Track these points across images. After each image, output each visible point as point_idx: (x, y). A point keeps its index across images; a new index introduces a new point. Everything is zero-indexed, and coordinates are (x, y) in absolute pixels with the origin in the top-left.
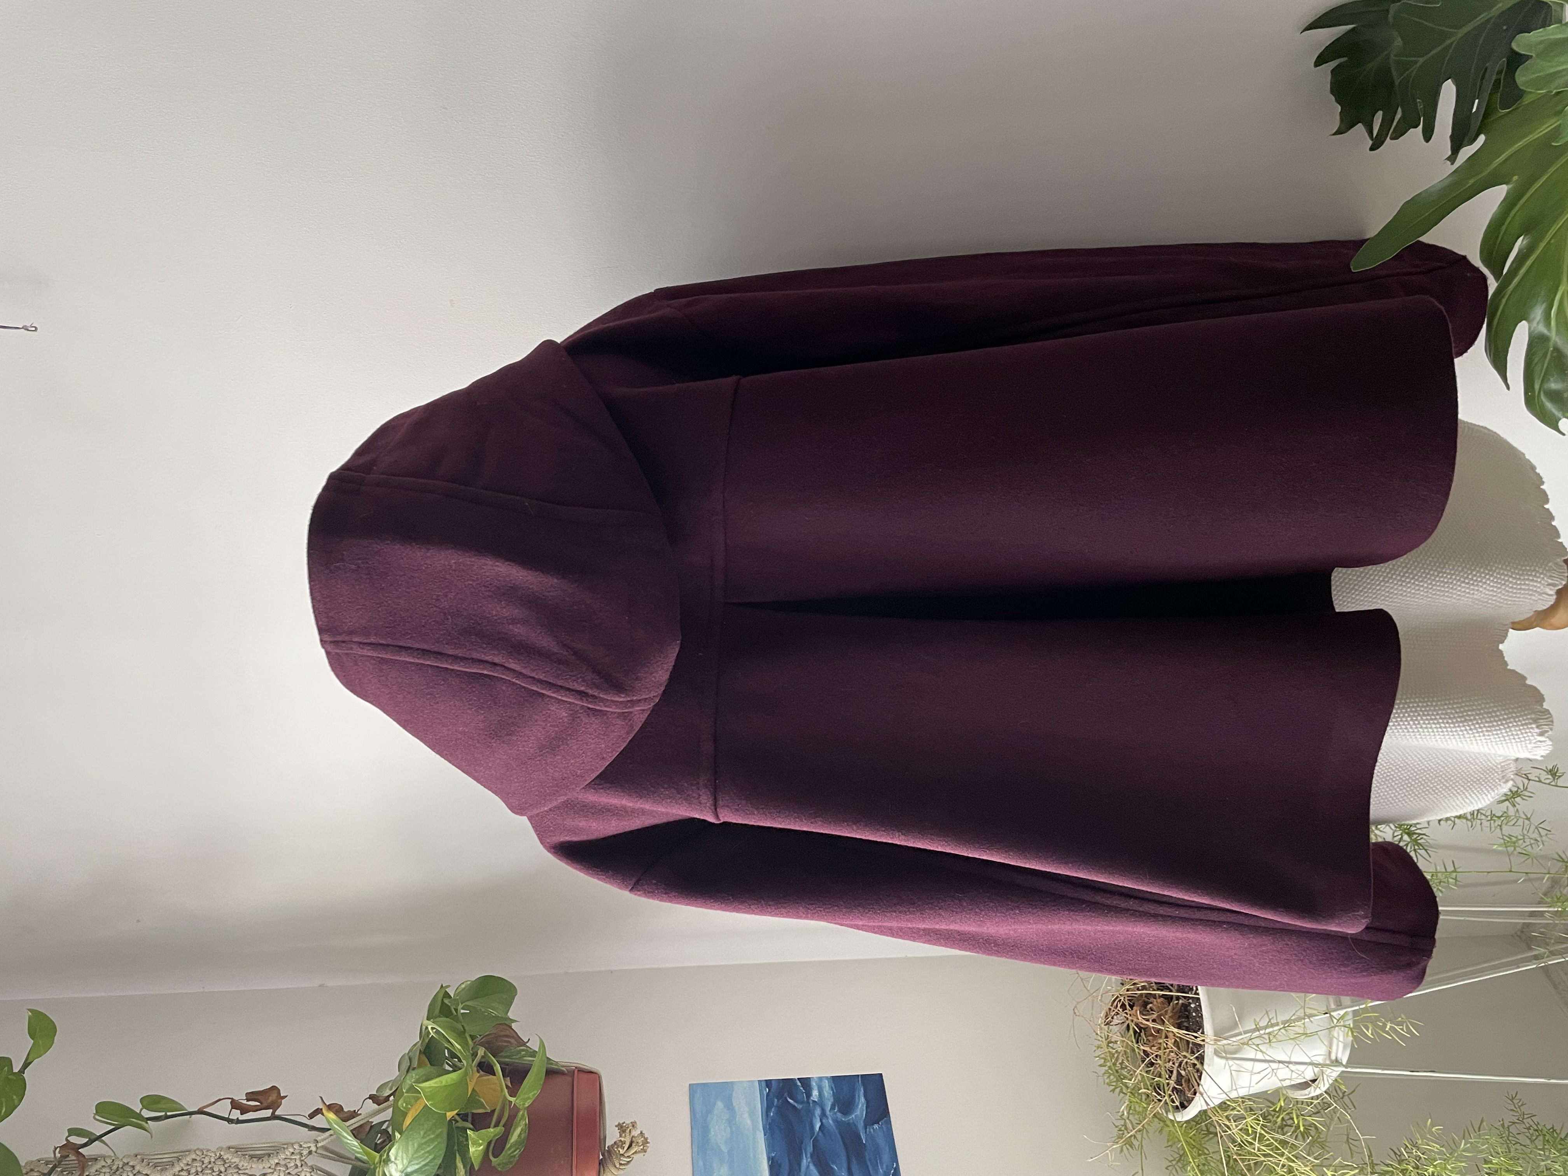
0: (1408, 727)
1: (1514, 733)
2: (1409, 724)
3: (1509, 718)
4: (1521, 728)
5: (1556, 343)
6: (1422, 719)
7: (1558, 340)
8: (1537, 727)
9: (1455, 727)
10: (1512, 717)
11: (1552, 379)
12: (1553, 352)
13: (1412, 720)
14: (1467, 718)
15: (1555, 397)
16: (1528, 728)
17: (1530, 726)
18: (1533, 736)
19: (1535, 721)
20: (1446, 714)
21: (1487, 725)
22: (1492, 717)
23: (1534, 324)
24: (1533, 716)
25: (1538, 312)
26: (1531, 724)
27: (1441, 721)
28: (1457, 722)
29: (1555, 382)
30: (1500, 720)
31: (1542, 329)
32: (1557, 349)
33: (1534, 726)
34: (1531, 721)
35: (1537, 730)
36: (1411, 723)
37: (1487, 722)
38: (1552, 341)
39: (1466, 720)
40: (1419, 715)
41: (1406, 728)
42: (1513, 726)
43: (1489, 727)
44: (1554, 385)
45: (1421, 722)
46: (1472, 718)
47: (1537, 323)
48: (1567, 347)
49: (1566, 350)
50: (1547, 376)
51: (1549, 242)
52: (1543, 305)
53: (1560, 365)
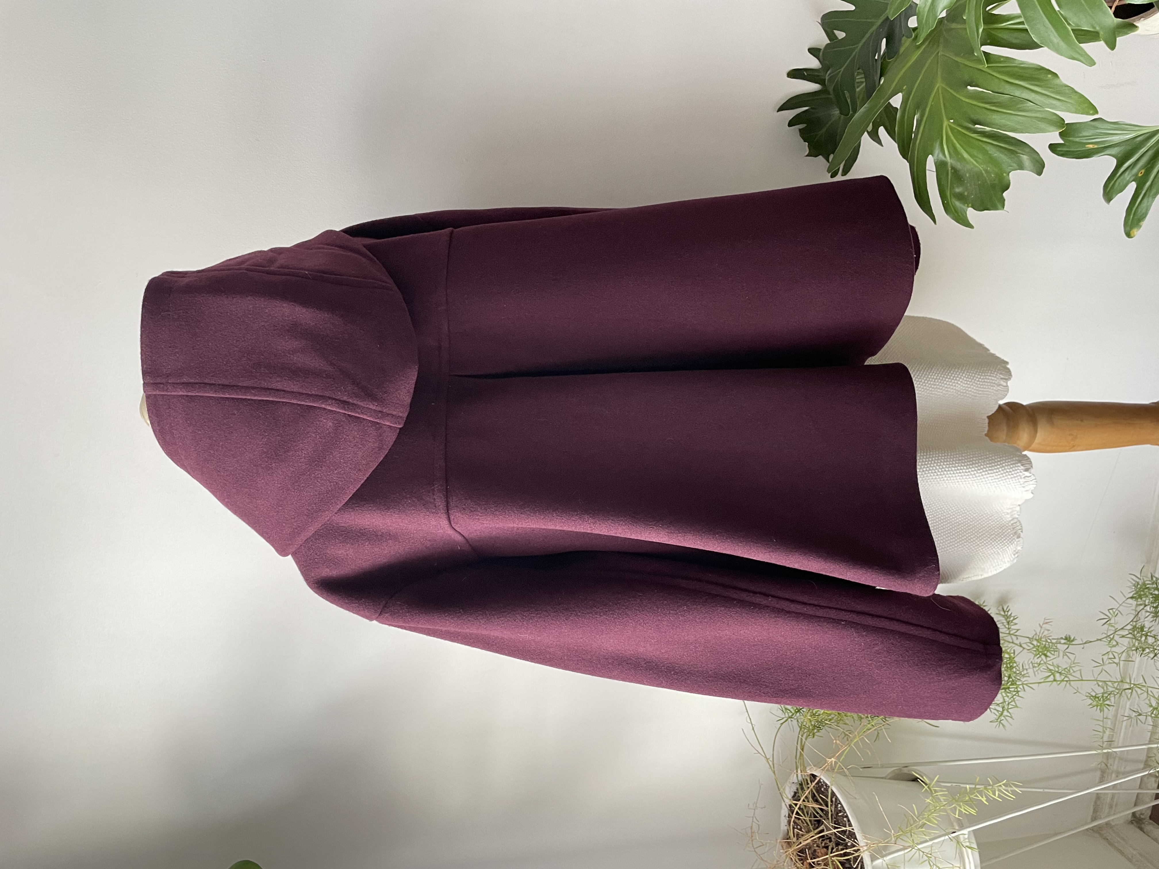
0: (937, 471)
1: (1008, 470)
2: (936, 469)
3: (1002, 460)
4: (1012, 466)
5: (951, 164)
6: (944, 464)
7: (952, 161)
8: (1022, 465)
9: (967, 469)
10: (1003, 460)
11: (955, 186)
12: (951, 170)
13: (937, 465)
14: (974, 462)
15: (961, 197)
16: (1016, 466)
17: (1017, 465)
18: (1021, 472)
19: (1020, 461)
20: (959, 460)
21: (988, 466)
22: (990, 460)
23: (936, 155)
24: (1017, 459)
25: (937, 151)
26: (1017, 463)
27: (957, 465)
28: (968, 465)
29: (958, 187)
30: (996, 462)
31: (941, 156)
32: (953, 168)
33: (1019, 464)
34: (1016, 462)
35: (1022, 467)
36: (938, 467)
37: (987, 464)
38: (949, 164)
39: (973, 463)
40: (941, 462)
41: (935, 472)
42: (1006, 465)
44: (958, 190)
45: (944, 466)
46: (977, 462)
47: (938, 156)
48: (959, 164)
49: (958, 166)
50: (952, 187)
51: (931, 105)
52: (938, 143)
53: (958, 176)
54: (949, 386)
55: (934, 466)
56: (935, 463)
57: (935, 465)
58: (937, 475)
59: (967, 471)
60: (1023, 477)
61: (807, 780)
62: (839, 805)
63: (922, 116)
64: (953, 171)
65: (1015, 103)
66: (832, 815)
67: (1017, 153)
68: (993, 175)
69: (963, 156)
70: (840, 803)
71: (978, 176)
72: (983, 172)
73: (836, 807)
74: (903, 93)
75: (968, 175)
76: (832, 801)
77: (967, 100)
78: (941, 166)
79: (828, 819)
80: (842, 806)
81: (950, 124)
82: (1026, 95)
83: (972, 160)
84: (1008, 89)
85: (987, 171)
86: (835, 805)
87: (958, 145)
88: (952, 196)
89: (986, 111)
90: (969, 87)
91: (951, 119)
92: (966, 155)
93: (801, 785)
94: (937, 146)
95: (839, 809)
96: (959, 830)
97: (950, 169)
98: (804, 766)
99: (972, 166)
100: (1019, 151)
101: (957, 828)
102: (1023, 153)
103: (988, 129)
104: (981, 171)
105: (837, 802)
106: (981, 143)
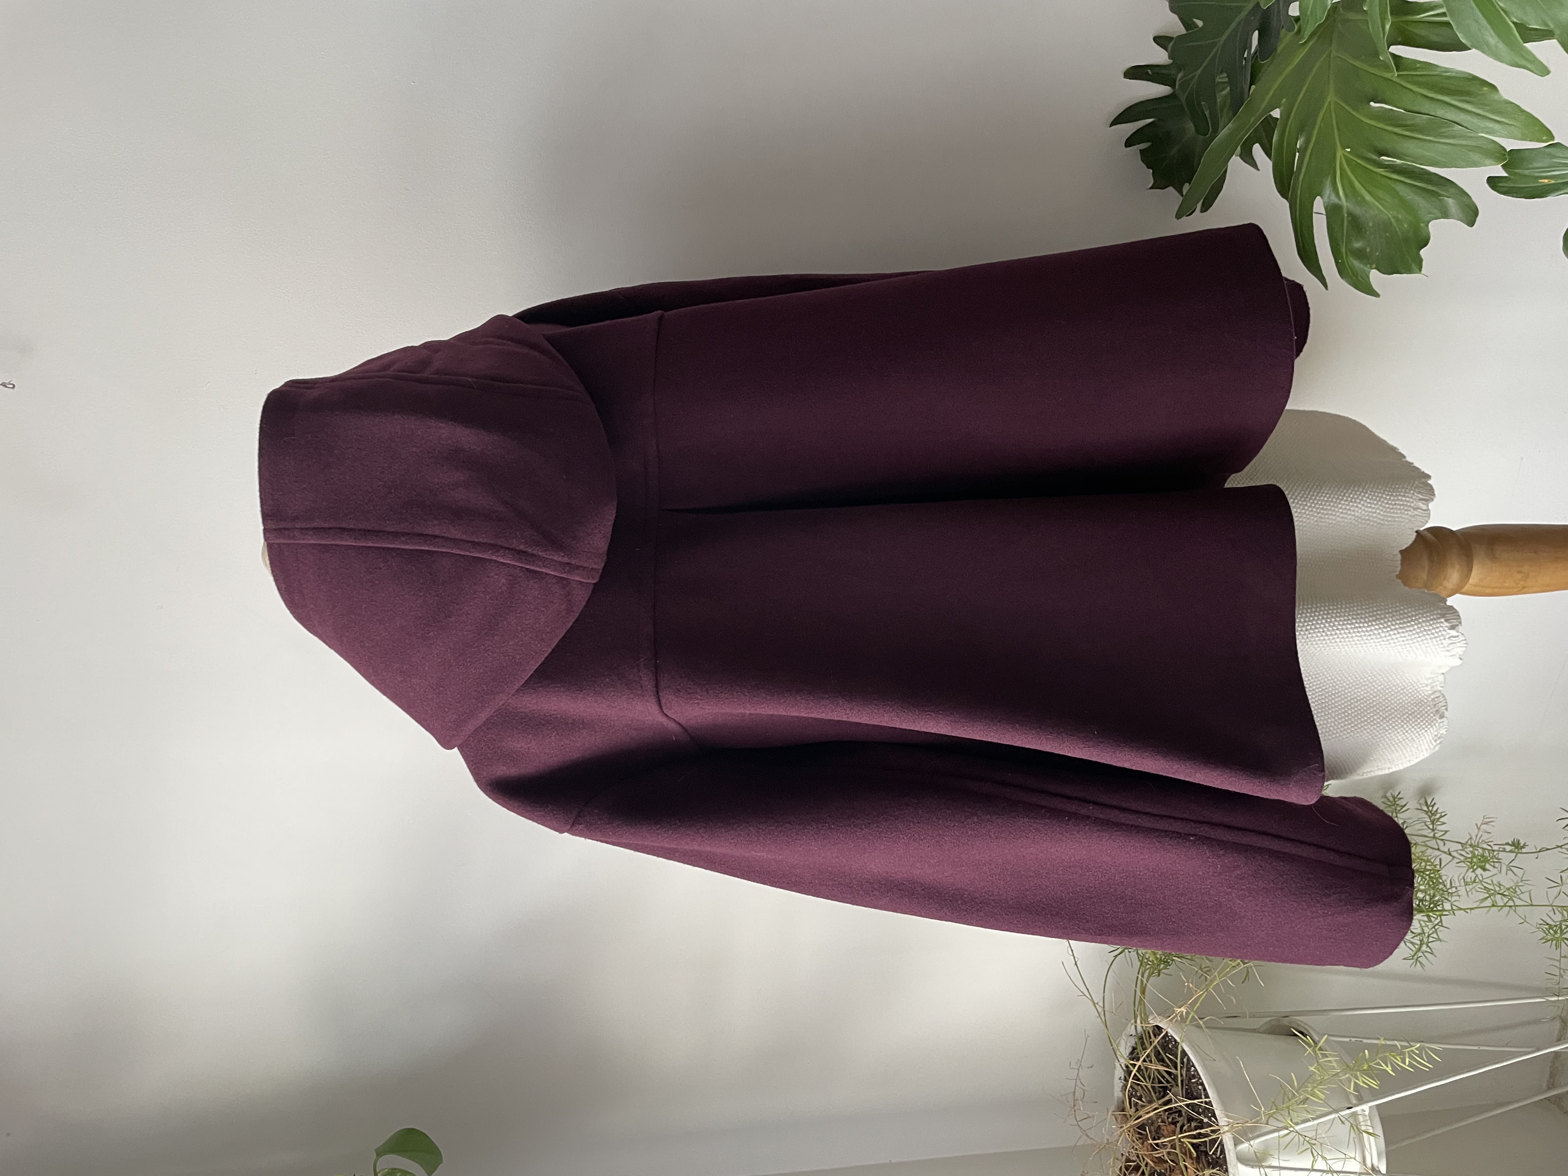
0: (1325, 630)
1: (1427, 628)
3: (1416, 615)
4: (1431, 622)
5: (1348, 209)
6: (1336, 621)
7: (1349, 205)
8: (1446, 621)
9: (1368, 626)
10: (1420, 613)
11: (1353, 239)
12: (1348, 217)
14: (1378, 617)
15: (1360, 255)
16: (1437, 622)
17: (1439, 621)
18: (1444, 630)
19: (1443, 616)
20: (1358, 614)
21: (1398, 622)
23: (1326, 197)
24: (1440, 612)
25: (1328, 191)
26: (1440, 619)
27: (1354, 621)
28: (1369, 621)
29: (1356, 240)
30: (1409, 617)
31: (1334, 199)
32: (1350, 214)
33: (1442, 620)
34: (1439, 616)
35: (1446, 624)
36: (1327, 625)
37: (1397, 619)
38: (1345, 209)
39: (1377, 619)
40: (1332, 617)
41: (1324, 631)
42: (1423, 621)
43: (1401, 623)
44: (1358, 245)
45: (1336, 623)
46: (1383, 616)
47: (1329, 197)
48: (1358, 208)
49: (1357, 210)
50: (1349, 241)
51: (1320, 127)
52: (1329, 179)
53: (1357, 225)
54: (1345, 511)
55: (1322, 623)
56: (1323, 618)
57: (1324, 621)
58: (1327, 635)
59: (1368, 629)
60: (1448, 636)
61: (1149, 1032)
62: (1193, 1068)
63: (1307, 142)
64: (1350, 218)
65: (1437, 127)
66: (1182, 1081)
67: (1440, 195)
68: (1406, 225)
69: (1364, 198)
70: (1193, 1066)
71: (1386, 226)
72: (1393, 220)
73: (1188, 1070)
74: (1282, 108)
75: (1371, 224)
76: (1182, 1063)
77: (1369, 122)
78: (1333, 212)
79: (1177, 1085)
80: (1196, 1070)
81: (1346, 154)
82: (1451, 115)
83: (1377, 204)
84: (1427, 107)
85: (1397, 219)
86: (1187, 1067)
87: (1357, 184)
88: (1349, 254)
89: (1395, 137)
90: (1372, 104)
91: (1348, 148)
92: (1368, 197)
93: (1141, 1038)
94: (1328, 183)
95: (1192, 1073)
96: (1356, 1105)
97: (1346, 215)
98: (1145, 1014)
99: (1376, 212)
100: (1443, 193)
101: (1354, 1102)
102: (1447, 195)
103: (1398, 161)
104: (1389, 219)
105: (1190, 1064)
106: (1389, 182)
